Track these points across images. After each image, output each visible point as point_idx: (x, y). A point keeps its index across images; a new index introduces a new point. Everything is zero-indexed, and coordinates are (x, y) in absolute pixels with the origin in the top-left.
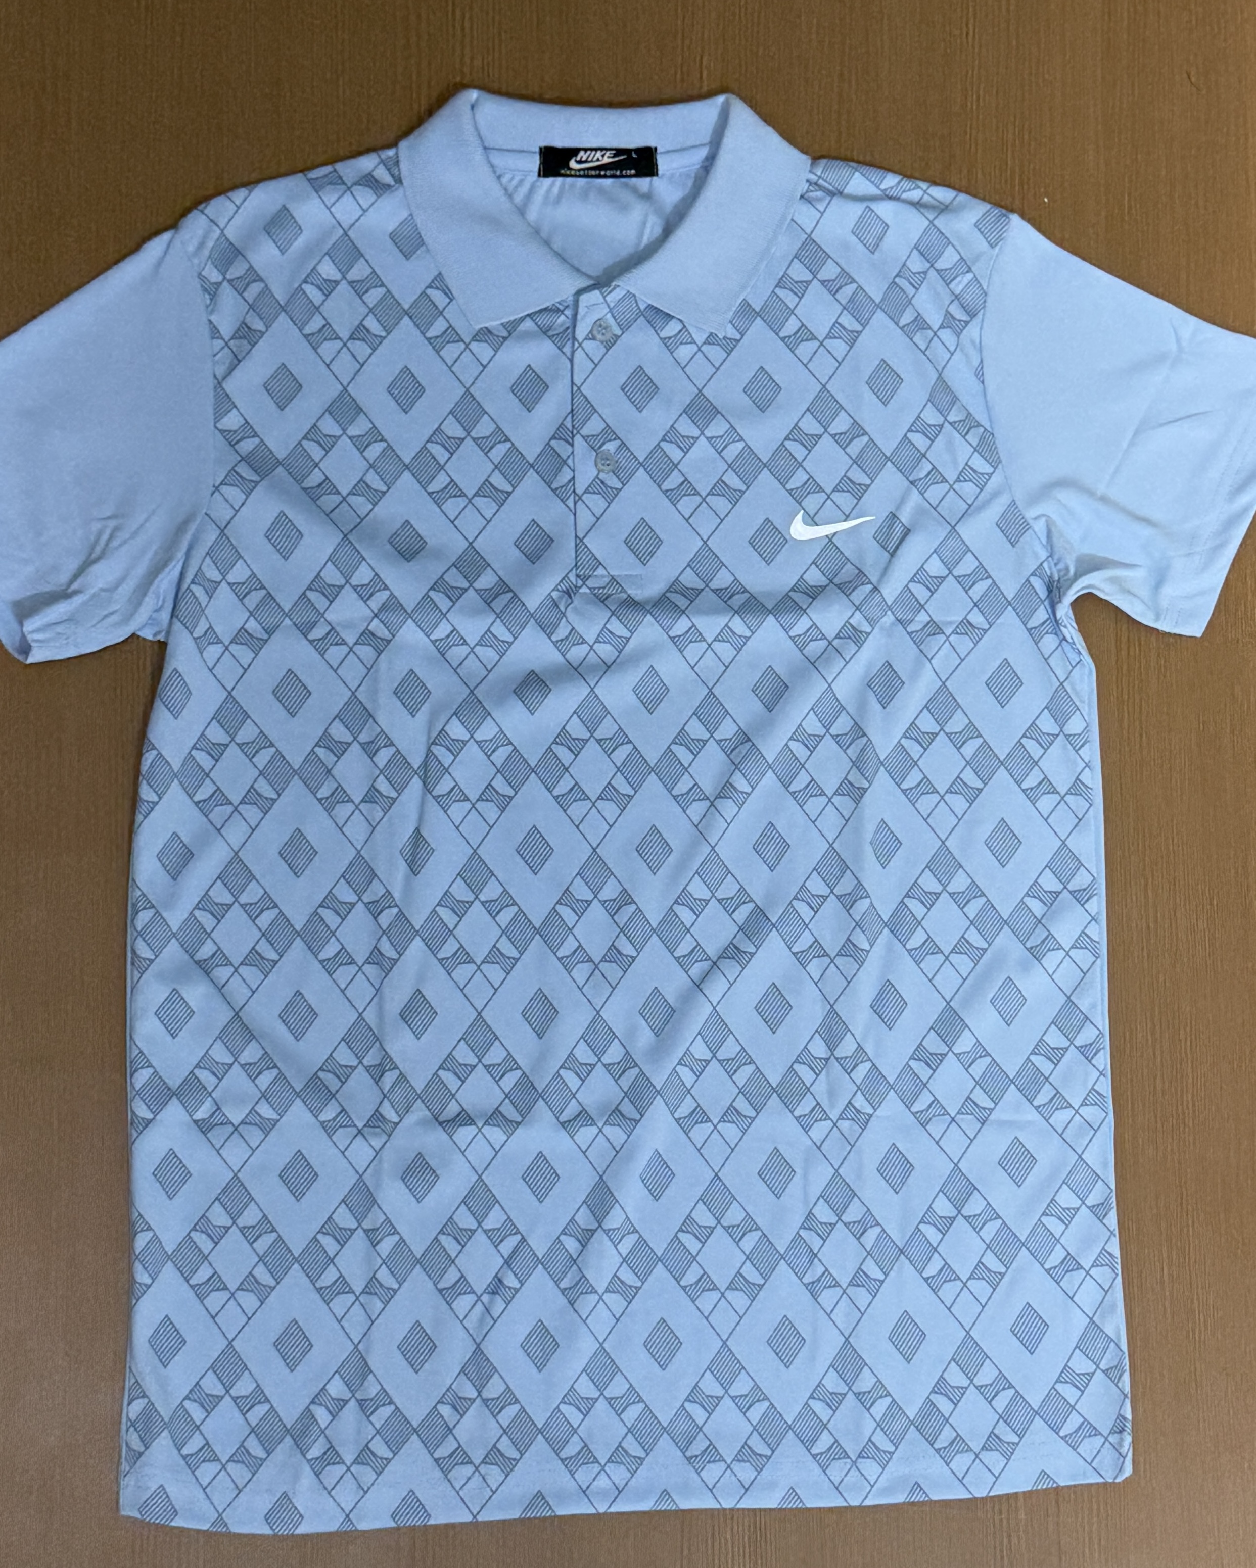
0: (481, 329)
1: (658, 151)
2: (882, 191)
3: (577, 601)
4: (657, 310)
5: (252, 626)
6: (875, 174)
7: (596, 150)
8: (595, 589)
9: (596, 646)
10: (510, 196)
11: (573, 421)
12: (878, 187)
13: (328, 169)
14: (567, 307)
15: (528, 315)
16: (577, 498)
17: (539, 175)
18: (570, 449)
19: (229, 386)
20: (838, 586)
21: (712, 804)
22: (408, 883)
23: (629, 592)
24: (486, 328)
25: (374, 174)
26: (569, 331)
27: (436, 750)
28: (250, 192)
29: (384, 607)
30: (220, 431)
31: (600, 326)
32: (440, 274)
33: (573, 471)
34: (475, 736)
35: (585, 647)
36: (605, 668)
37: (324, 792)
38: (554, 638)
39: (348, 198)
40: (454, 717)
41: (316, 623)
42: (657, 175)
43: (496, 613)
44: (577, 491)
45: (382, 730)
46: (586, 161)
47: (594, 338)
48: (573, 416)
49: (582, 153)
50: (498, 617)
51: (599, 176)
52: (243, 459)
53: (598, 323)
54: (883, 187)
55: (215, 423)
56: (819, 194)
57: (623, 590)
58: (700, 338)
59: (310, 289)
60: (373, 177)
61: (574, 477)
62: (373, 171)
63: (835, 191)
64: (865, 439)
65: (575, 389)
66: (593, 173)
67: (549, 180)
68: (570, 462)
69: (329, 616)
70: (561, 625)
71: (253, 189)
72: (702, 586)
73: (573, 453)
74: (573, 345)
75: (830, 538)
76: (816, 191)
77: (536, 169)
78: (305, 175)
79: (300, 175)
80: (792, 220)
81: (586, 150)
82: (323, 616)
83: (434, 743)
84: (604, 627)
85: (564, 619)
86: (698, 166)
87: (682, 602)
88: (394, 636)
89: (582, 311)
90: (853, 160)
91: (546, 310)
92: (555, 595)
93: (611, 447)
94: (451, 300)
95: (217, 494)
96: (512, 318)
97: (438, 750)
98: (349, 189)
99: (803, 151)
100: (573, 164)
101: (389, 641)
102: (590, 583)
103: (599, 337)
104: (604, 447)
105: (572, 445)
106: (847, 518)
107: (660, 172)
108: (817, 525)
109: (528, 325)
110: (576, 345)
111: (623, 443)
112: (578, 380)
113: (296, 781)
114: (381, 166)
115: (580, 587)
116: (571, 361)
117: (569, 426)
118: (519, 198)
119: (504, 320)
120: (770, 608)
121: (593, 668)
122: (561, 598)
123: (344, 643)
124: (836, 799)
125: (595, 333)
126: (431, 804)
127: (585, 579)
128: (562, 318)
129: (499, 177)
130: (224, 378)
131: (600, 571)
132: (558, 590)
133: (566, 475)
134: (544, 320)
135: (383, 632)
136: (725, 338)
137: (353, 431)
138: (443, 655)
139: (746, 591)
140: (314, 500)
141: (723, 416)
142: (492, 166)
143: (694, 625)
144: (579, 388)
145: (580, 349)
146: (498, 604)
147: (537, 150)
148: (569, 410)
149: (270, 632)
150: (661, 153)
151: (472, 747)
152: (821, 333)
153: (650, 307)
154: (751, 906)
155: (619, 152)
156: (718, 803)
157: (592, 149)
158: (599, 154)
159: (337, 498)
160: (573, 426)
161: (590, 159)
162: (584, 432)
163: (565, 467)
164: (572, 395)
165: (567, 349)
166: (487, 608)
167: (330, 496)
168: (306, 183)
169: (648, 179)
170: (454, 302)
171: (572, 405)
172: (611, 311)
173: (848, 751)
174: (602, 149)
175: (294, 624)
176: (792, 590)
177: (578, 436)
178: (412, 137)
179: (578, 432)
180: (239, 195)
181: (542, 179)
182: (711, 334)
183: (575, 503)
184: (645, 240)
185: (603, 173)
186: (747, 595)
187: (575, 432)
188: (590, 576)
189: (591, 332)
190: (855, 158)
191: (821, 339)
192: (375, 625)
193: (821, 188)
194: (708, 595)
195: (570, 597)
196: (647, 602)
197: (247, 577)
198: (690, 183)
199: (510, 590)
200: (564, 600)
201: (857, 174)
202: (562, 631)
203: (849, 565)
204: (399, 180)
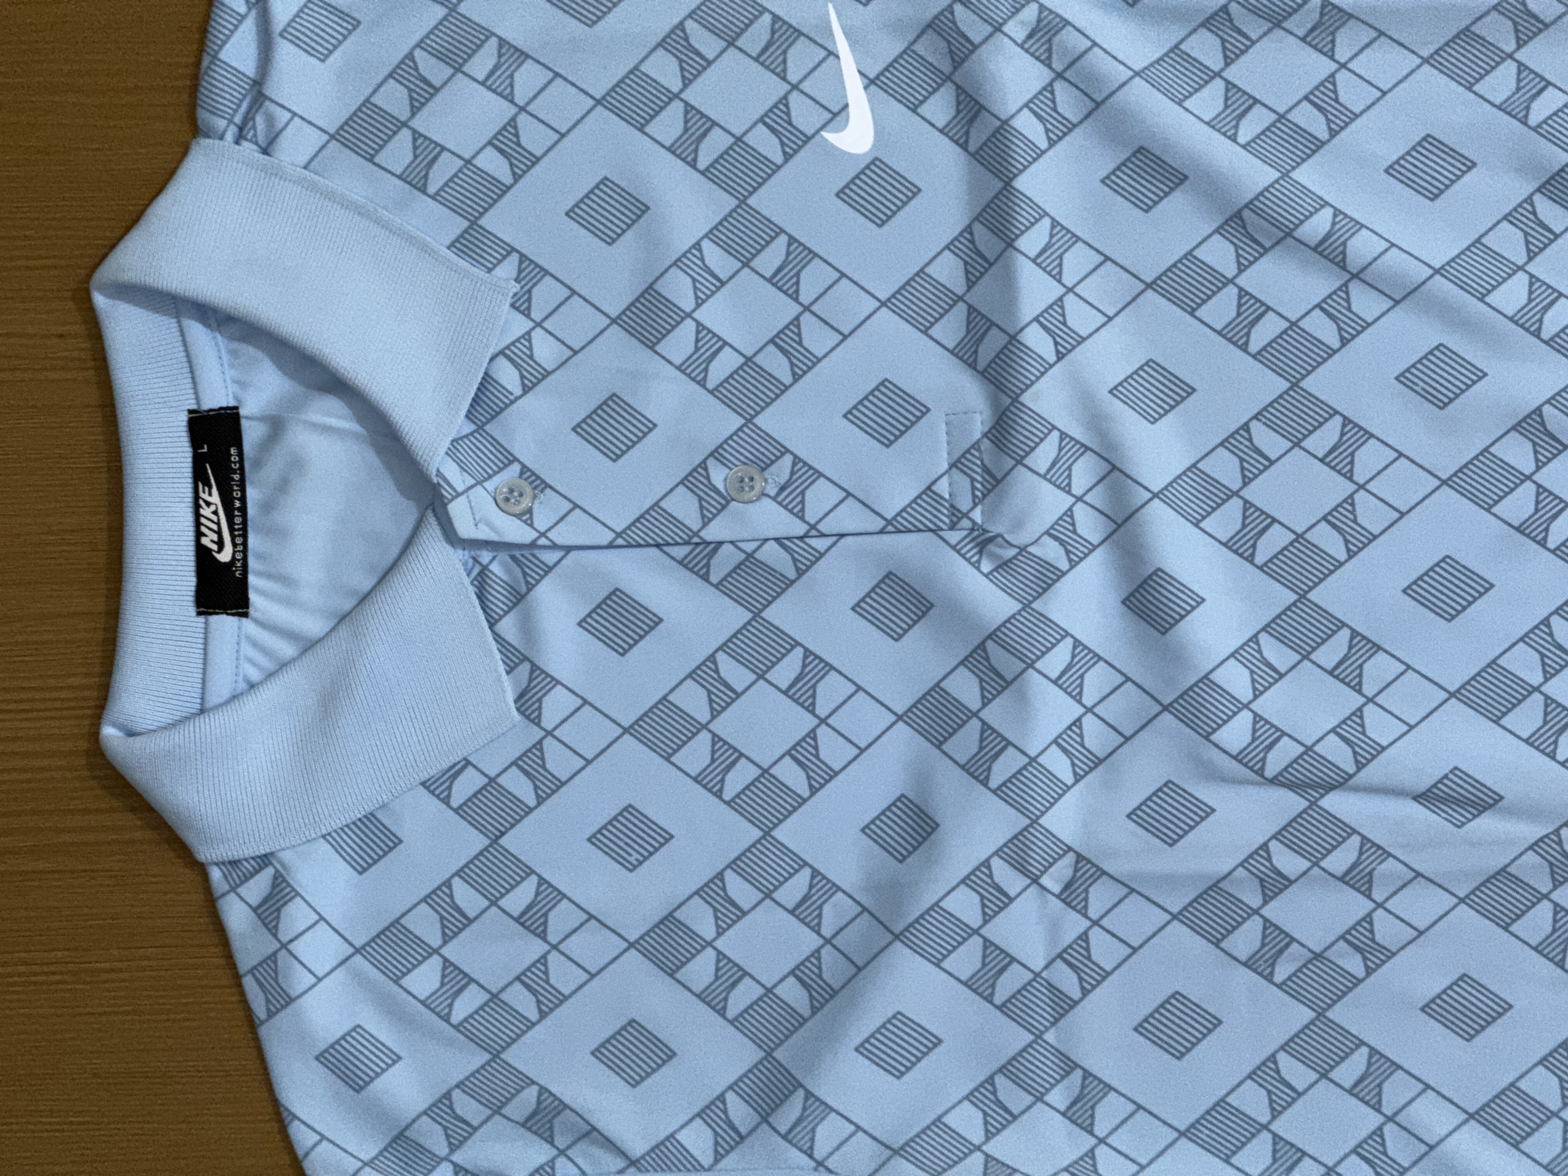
0: (518, 709)
1: (195, 407)
2: (250, 9)
3: (995, 529)
4: (476, 401)
5: (1059, 1097)
6: (221, 21)
7: (197, 515)
8: (974, 496)
9: (1077, 490)
10: (284, 665)
11: (677, 544)
12: (244, 17)
13: (249, 983)
14: (476, 560)
15: (491, 626)
16: (813, 533)
17: (246, 615)
18: (727, 548)
19: (638, 1147)
20: (957, 64)
21: (1355, 276)
22: (1516, 812)
23: (978, 435)
24: (516, 701)
25: (254, 902)
26: (517, 553)
27: (1271, 770)
28: (295, 1117)
29: (1021, 867)
30: (717, 1161)
31: (507, 500)
32: (423, 784)
33: (766, 540)
34: (1245, 701)
35: (1080, 511)
36: (1116, 473)
37: (1354, 964)
38: (1064, 565)
39: (298, 948)
40: (1213, 737)
41: (1051, 987)
42: (236, 408)
43: (1024, 671)
44: (801, 533)
45: (1241, 864)
46: (219, 533)
47: (530, 511)
48: (668, 544)
49: (205, 541)
50: (1031, 665)
51: (243, 509)
52: (765, 1120)
53: (502, 504)
54: (243, 9)
55: (705, 1170)
56: (260, 120)
57: (976, 445)
58: (520, 325)
59: (460, 1012)
60: (260, 906)
61: (777, 540)
62: (250, 906)
63: (254, 92)
64: (690, 25)
65: (620, 541)
66: (238, 520)
67: (253, 596)
68: (749, 547)
69: (1038, 964)
70: (1039, 554)
71: (291, 1113)
72: (961, 307)
73: (732, 542)
74: (544, 547)
75: (870, 82)
76: (254, 127)
77: (235, 619)
78: (262, 1023)
79: (263, 1031)
80: (305, 168)
81: (199, 534)
82: (1037, 975)
83: (1260, 773)
84: (1044, 477)
85: (1030, 549)
86: (219, 336)
87: (994, 342)
88: (1070, 849)
89: (484, 533)
90: (198, 64)
91: (481, 597)
92: (986, 567)
93: (718, 475)
94: (468, 763)
95: (830, 1163)
96: (498, 656)
97: (1275, 763)
98: (284, 946)
99: (185, 152)
100: (225, 556)
101: (1080, 857)
102: (964, 503)
103: (526, 503)
104: (721, 487)
105: (720, 543)
106: (832, 54)
107: (232, 403)
108: (846, 106)
109: (508, 626)
110: (543, 541)
111: (711, 455)
112: (606, 537)
113: (1335, 1014)
114: (241, 890)
115: (974, 523)
116: (568, 549)
117: (686, 549)
118: (287, 649)
119: (502, 668)
120: (1000, 185)
121: (1117, 495)
122: (993, 556)
123: (1084, 937)
124: (1342, 54)
125: (518, 509)
126: (1372, 773)
127: (957, 516)
128: (495, 568)
129: (252, 686)
130: (622, 1153)
131: (943, 488)
132: (979, 561)
133: (771, 554)
134: (498, 598)
135: (1064, 869)
136: (517, 280)
137: (706, 928)
138: (1101, 761)
139: (969, 229)
140: (834, 993)
141: (657, 279)
142: (234, 698)
143: (1036, 319)
144: (619, 535)
145: (549, 535)
146: (1007, 664)
147: (202, 619)
148: (655, 550)
149: (1069, 1065)
150: (198, 403)
151: (1267, 705)
152: (504, 111)
153: (469, 416)
154: (1539, 200)
155: (199, 477)
156: (1354, 267)
157: (198, 524)
158: (206, 511)
159: (827, 953)
160: (687, 543)
161: (215, 527)
162: (694, 523)
163: (758, 555)
164: (630, 546)
165: (550, 557)
166: (1013, 687)
167: (824, 967)
168: (276, 1020)
169: (244, 424)
170: (471, 759)
171: (649, 545)
172: (479, 483)
173: (1254, 37)
174: (197, 507)
175: (1053, 1024)
176: (964, 146)
177: (703, 534)
178: (190, 838)
179: (696, 534)
180: (302, 1138)
181: (251, 611)
182: (513, 305)
183: (823, 535)
184: (351, 425)
185: (237, 504)
186: (978, 228)
187: (696, 540)
188: (952, 506)
189: (518, 516)
190: (191, 60)
191: (514, 110)
192: (1052, 881)
193: (249, 117)
194: (977, 297)
195: (991, 540)
196: (994, 403)
197: (973, 1109)
198: (249, 350)
199: (982, 645)
200: (998, 551)
201: (223, 55)
202: (1051, 551)
203: (919, 48)
204: (265, 860)
